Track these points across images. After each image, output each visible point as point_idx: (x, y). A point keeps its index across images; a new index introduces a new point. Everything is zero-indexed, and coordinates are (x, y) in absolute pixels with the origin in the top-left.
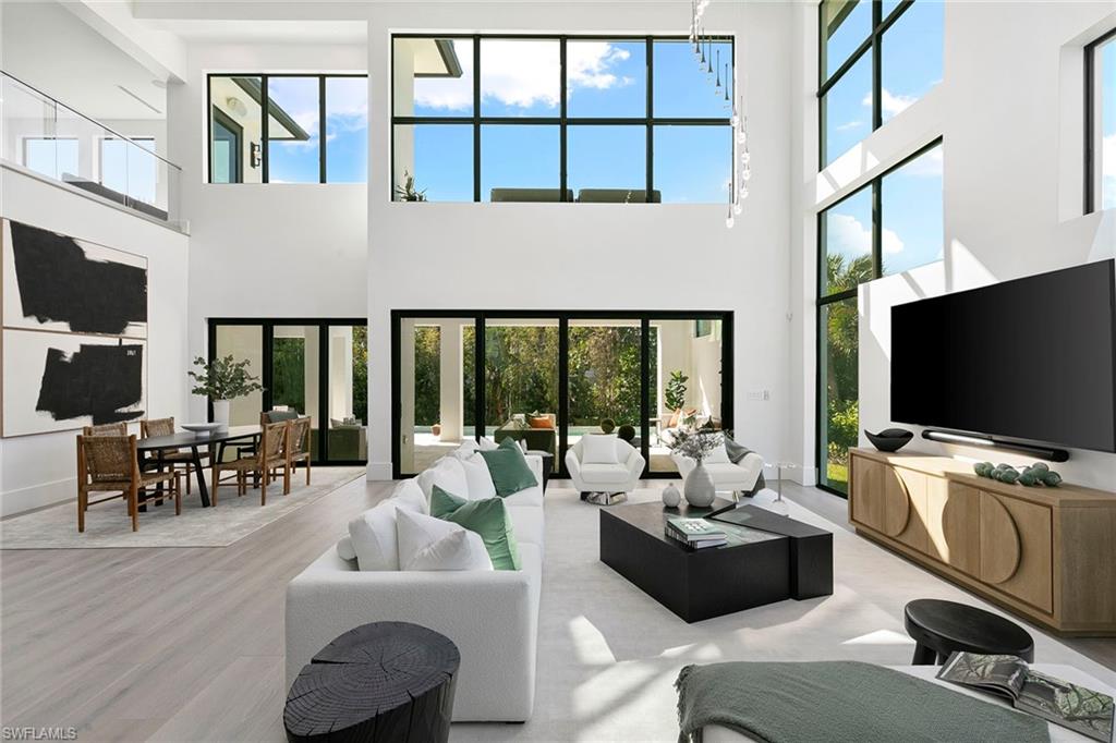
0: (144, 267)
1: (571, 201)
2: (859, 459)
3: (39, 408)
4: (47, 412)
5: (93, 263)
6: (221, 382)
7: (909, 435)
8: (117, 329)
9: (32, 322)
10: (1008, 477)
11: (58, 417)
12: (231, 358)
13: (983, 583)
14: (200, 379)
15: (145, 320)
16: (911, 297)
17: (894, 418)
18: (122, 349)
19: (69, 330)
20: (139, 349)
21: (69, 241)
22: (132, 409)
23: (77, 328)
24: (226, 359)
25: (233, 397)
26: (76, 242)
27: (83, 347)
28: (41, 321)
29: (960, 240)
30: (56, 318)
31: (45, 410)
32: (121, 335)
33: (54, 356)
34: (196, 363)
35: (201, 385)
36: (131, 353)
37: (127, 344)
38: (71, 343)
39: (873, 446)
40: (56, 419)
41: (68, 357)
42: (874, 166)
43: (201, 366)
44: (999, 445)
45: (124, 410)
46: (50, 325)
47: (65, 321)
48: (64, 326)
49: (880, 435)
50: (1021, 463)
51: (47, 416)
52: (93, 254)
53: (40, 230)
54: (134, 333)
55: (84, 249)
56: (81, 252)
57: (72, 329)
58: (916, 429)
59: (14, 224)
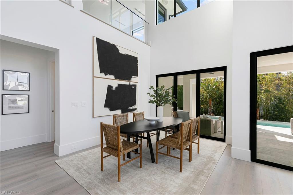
0: (137, 57)
3: (105, 107)
4: (107, 108)
5: (122, 54)
6: (160, 98)
8: (129, 79)
9: (103, 75)
11: (111, 110)
12: (163, 87)
14: (152, 96)
15: (137, 76)
18: (130, 86)
19: (114, 79)
20: (135, 86)
21: (114, 46)
22: (133, 107)
23: (117, 78)
24: (162, 87)
25: (164, 105)
26: (117, 46)
27: (118, 85)
28: (106, 75)
30: (110, 74)
31: (107, 107)
32: (130, 81)
33: (110, 87)
34: (150, 89)
35: (152, 99)
36: (133, 87)
37: (132, 84)
38: (115, 83)
40: (110, 111)
41: (114, 88)
43: (152, 90)
45: (131, 108)
46: (108, 76)
47: (113, 75)
48: (113, 77)
51: (107, 109)
52: (122, 51)
53: (105, 41)
54: (134, 80)
55: (119, 49)
56: (118, 50)
57: (115, 78)
59: (97, 39)
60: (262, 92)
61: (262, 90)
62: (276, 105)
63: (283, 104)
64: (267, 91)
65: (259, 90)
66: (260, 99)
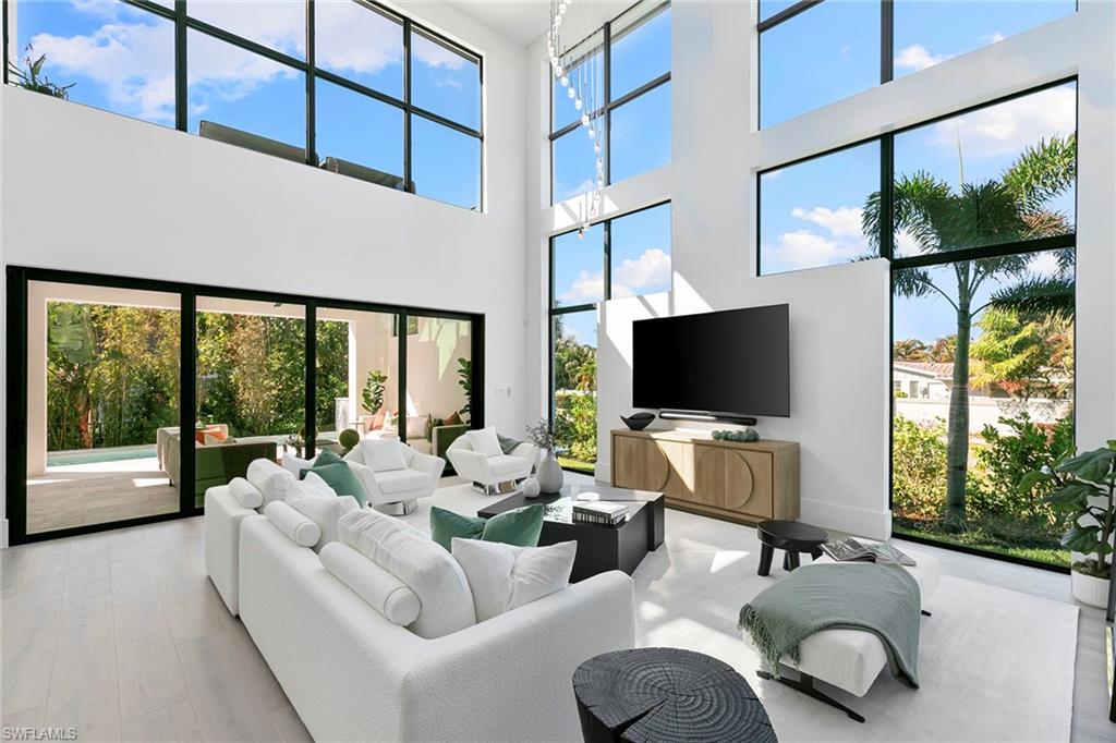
1: (317, 166)
2: (622, 438)
7: (653, 417)
10: (727, 437)
13: (728, 510)
16: (646, 316)
17: (635, 406)
29: (679, 272)
39: (627, 427)
42: (610, 209)
44: (720, 419)
49: (631, 418)
50: (734, 429)
58: (655, 412)
60: (103, 356)
61: (100, 350)
62: (143, 396)
63: (163, 393)
64: (116, 354)
65: (90, 349)
66: (97, 379)
